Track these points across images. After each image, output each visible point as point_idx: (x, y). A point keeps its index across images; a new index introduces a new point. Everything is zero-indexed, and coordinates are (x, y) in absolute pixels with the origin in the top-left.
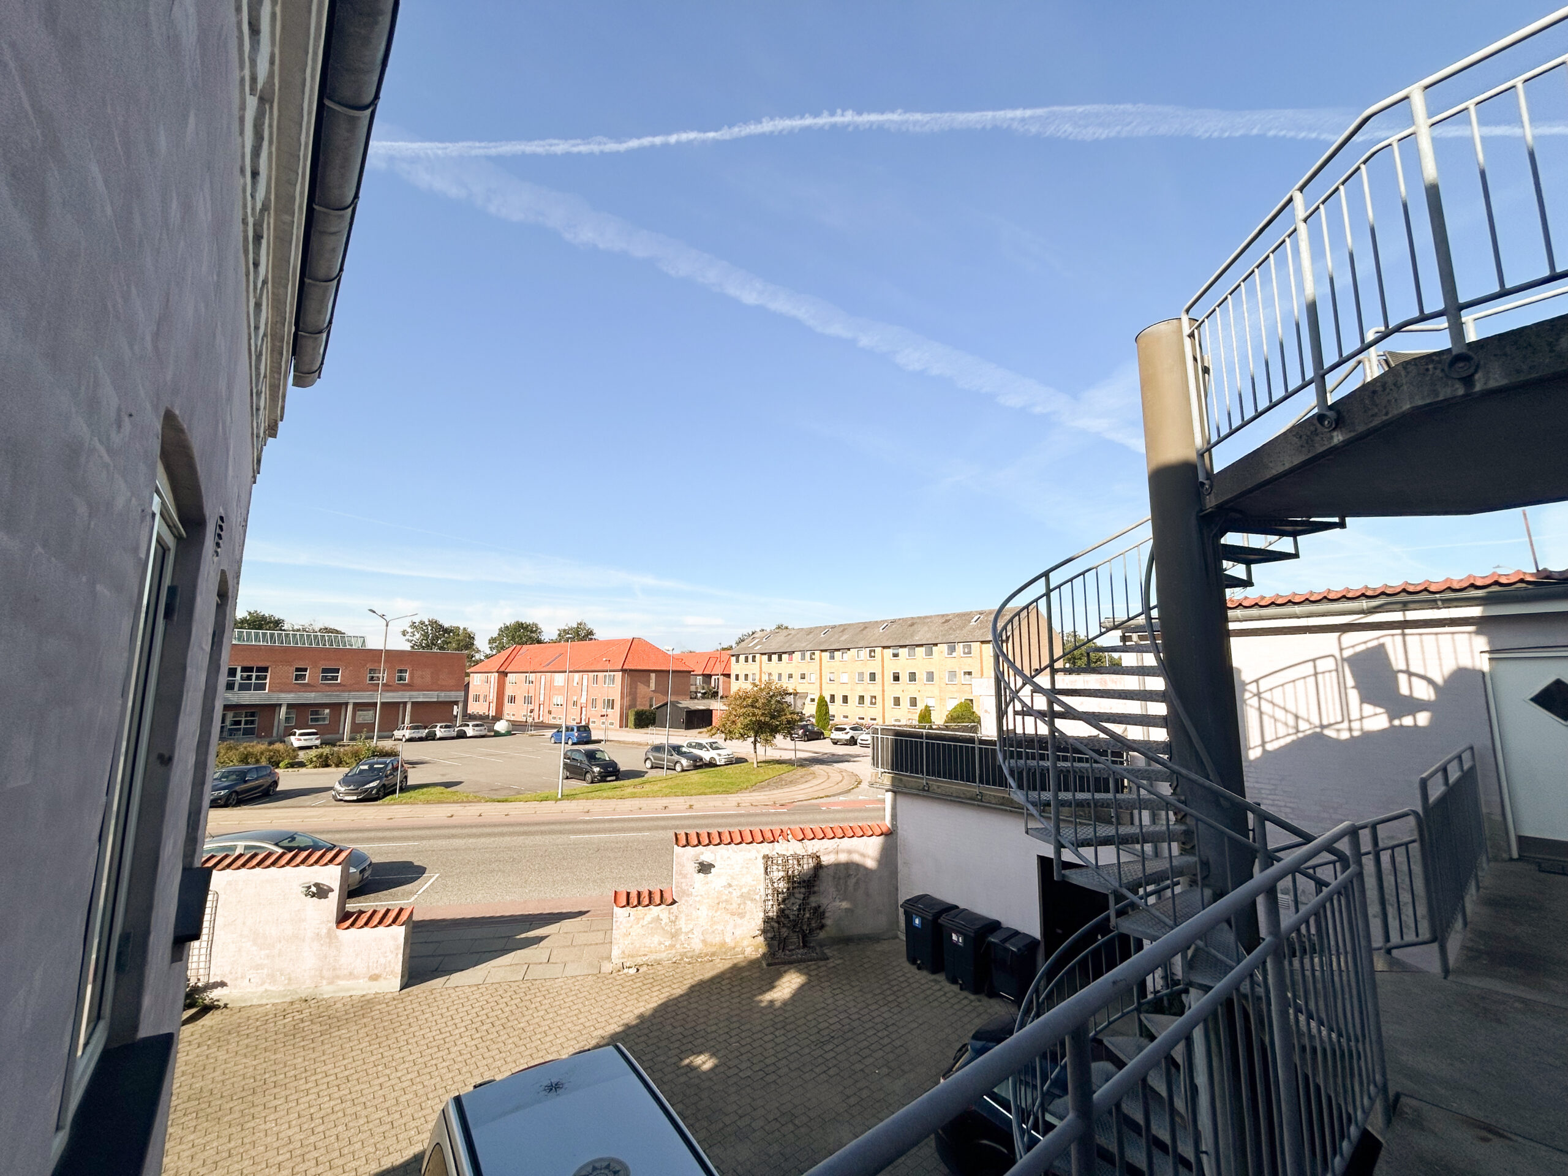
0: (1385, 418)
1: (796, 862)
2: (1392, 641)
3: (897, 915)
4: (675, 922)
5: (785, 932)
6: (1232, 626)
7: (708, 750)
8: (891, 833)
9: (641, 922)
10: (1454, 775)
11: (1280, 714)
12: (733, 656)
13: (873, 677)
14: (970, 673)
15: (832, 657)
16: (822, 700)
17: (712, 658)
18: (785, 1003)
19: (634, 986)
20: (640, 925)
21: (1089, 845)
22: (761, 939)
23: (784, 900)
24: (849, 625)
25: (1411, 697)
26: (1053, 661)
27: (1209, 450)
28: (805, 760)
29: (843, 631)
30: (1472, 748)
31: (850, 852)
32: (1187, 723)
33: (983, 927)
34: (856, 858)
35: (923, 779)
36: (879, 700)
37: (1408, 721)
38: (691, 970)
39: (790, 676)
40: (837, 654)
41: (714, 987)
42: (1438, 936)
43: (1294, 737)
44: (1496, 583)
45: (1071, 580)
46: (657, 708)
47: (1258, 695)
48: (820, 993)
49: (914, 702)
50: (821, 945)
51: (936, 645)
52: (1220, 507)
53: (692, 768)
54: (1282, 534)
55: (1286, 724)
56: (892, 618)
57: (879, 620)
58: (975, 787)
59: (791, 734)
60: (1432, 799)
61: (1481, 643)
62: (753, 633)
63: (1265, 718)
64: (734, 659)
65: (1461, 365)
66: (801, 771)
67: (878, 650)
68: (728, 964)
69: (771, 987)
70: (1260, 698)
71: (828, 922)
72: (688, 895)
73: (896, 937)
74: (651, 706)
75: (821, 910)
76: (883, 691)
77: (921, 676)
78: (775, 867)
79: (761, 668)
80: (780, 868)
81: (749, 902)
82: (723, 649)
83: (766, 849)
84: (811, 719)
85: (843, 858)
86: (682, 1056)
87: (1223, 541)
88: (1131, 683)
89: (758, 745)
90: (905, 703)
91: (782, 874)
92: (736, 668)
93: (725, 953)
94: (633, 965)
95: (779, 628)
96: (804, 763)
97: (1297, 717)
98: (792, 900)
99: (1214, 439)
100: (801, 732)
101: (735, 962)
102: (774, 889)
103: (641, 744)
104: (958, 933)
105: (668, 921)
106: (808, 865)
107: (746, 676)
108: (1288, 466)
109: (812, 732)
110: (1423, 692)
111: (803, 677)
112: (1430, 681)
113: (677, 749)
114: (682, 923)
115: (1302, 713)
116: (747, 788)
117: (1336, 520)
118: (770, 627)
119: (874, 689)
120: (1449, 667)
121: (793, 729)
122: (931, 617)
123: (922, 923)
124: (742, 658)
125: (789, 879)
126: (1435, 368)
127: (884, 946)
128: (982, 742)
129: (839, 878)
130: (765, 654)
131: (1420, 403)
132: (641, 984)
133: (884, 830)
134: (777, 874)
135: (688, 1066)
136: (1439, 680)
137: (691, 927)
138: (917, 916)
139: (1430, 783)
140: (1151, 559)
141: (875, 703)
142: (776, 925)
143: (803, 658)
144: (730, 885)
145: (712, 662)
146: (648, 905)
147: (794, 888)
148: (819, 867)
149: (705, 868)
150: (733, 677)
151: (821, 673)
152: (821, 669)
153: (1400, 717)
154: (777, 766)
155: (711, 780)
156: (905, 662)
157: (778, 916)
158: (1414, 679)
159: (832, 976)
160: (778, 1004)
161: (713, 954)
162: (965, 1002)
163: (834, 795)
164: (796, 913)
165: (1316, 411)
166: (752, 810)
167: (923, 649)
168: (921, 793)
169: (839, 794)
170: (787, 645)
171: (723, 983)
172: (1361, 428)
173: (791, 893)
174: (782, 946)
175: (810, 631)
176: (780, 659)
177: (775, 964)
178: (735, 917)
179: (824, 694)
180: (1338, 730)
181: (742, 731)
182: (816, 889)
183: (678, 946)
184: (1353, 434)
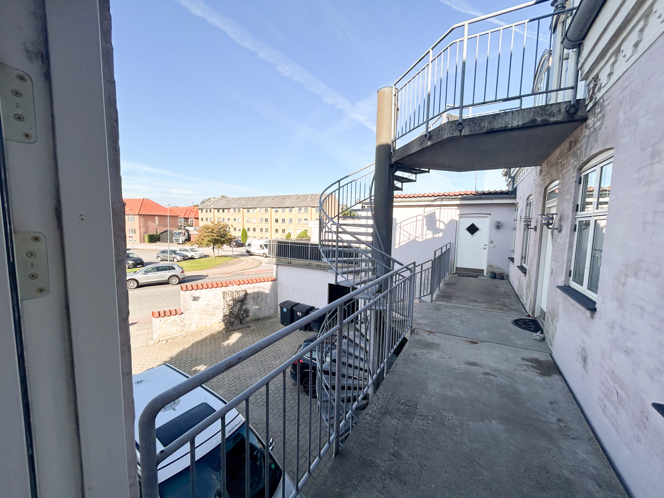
0: (441, 139)
1: (236, 293)
2: (437, 210)
3: (277, 309)
4: (183, 321)
5: (232, 320)
6: (394, 204)
7: (190, 252)
8: (276, 280)
9: (167, 323)
10: (444, 250)
11: (405, 234)
12: (200, 209)
13: (267, 220)
14: (307, 220)
15: (248, 212)
16: (244, 230)
17: (188, 210)
18: (234, 344)
19: (166, 347)
20: (166, 324)
21: (346, 273)
22: (223, 323)
23: (232, 308)
24: (256, 197)
25: (439, 228)
26: (339, 214)
27: (395, 141)
28: (237, 255)
29: (253, 200)
30: (450, 243)
31: (259, 288)
32: (378, 235)
33: (308, 309)
34: (261, 290)
35: (288, 259)
36: (269, 230)
37: (437, 235)
38: (192, 338)
39: (229, 219)
40: (251, 210)
41: (203, 342)
42: (432, 293)
43: (408, 241)
44: (466, 194)
45: (347, 184)
46: (161, 234)
47: (400, 227)
48: (248, 339)
49: (284, 231)
50: (248, 322)
51: (294, 207)
52: (396, 162)
53: (182, 260)
54: (413, 173)
55: (406, 237)
56: (275, 195)
57: (270, 196)
58: (308, 261)
59: (230, 244)
60: (436, 257)
61: (458, 212)
62: (209, 199)
63: (401, 234)
64: (200, 211)
65: (460, 126)
66: (235, 260)
67: (269, 209)
68: (208, 334)
69: (228, 339)
70: (401, 229)
71: (250, 314)
72: (189, 310)
73: (277, 316)
74: (157, 232)
75: (248, 310)
76: (271, 226)
77: (287, 221)
78: (228, 296)
79: (214, 215)
80: (230, 296)
81: (217, 310)
82: (194, 206)
83: (224, 289)
84: (239, 238)
85: (256, 290)
86: (192, 367)
87: (396, 174)
88: (363, 222)
89: (215, 249)
90: (280, 231)
91: (231, 298)
92: (201, 215)
93: (207, 330)
94: (164, 339)
95: (222, 197)
96: (236, 256)
97: (410, 234)
98: (235, 308)
99: (397, 137)
100: (234, 243)
101: (211, 333)
102: (228, 304)
103: (153, 250)
104: (299, 312)
105: (180, 321)
106: (242, 294)
107: (207, 219)
108: (416, 151)
109: (239, 244)
110: (442, 227)
111: (235, 220)
112: (444, 224)
113: (174, 252)
114: (187, 321)
115: (411, 234)
116: (210, 267)
117: (427, 170)
118: (218, 196)
119: (267, 226)
120: (449, 219)
121: (231, 242)
122: (292, 196)
123: (287, 310)
124: (204, 210)
125: (234, 300)
126: (454, 126)
127: (273, 320)
128: (311, 245)
129: (255, 298)
130: (216, 209)
131: (449, 136)
132: (169, 346)
133: (273, 279)
134: (228, 298)
135: (194, 370)
136: (446, 223)
137: (191, 322)
138: (285, 308)
139: (437, 252)
140: (374, 179)
141: (268, 231)
142: (228, 317)
143: (235, 211)
144: (208, 304)
145: (189, 212)
146: (169, 316)
147: (236, 303)
148: (246, 294)
149: (195, 299)
150: (200, 219)
151: (243, 219)
152: (243, 217)
153: (435, 234)
154: (224, 258)
155: (193, 265)
156: (280, 214)
157: (229, 314)
158: (441, 222)
159: (252, 332)
160: (231, 345)
161: (202, 331)
162: (301, 334)
163: (251, 269)
164: (237, 312)
165: (425, 133)
166: (214, 276)
167: (288, 209)
168: (288, 264)
169: (253, 268)
170: (227, 205)
171: (207, 341)
172: (435, 141)
173: (235, 305)
174: (231, 325)
175: (238, 199)
176: (223, 211)
177: (229, 331)
178: (211, 317)
179: (245, 227)
180: (420, 239)
181: (207, 243)
182: (245, 303)
183: (185, 330)
184: (433, 143)
